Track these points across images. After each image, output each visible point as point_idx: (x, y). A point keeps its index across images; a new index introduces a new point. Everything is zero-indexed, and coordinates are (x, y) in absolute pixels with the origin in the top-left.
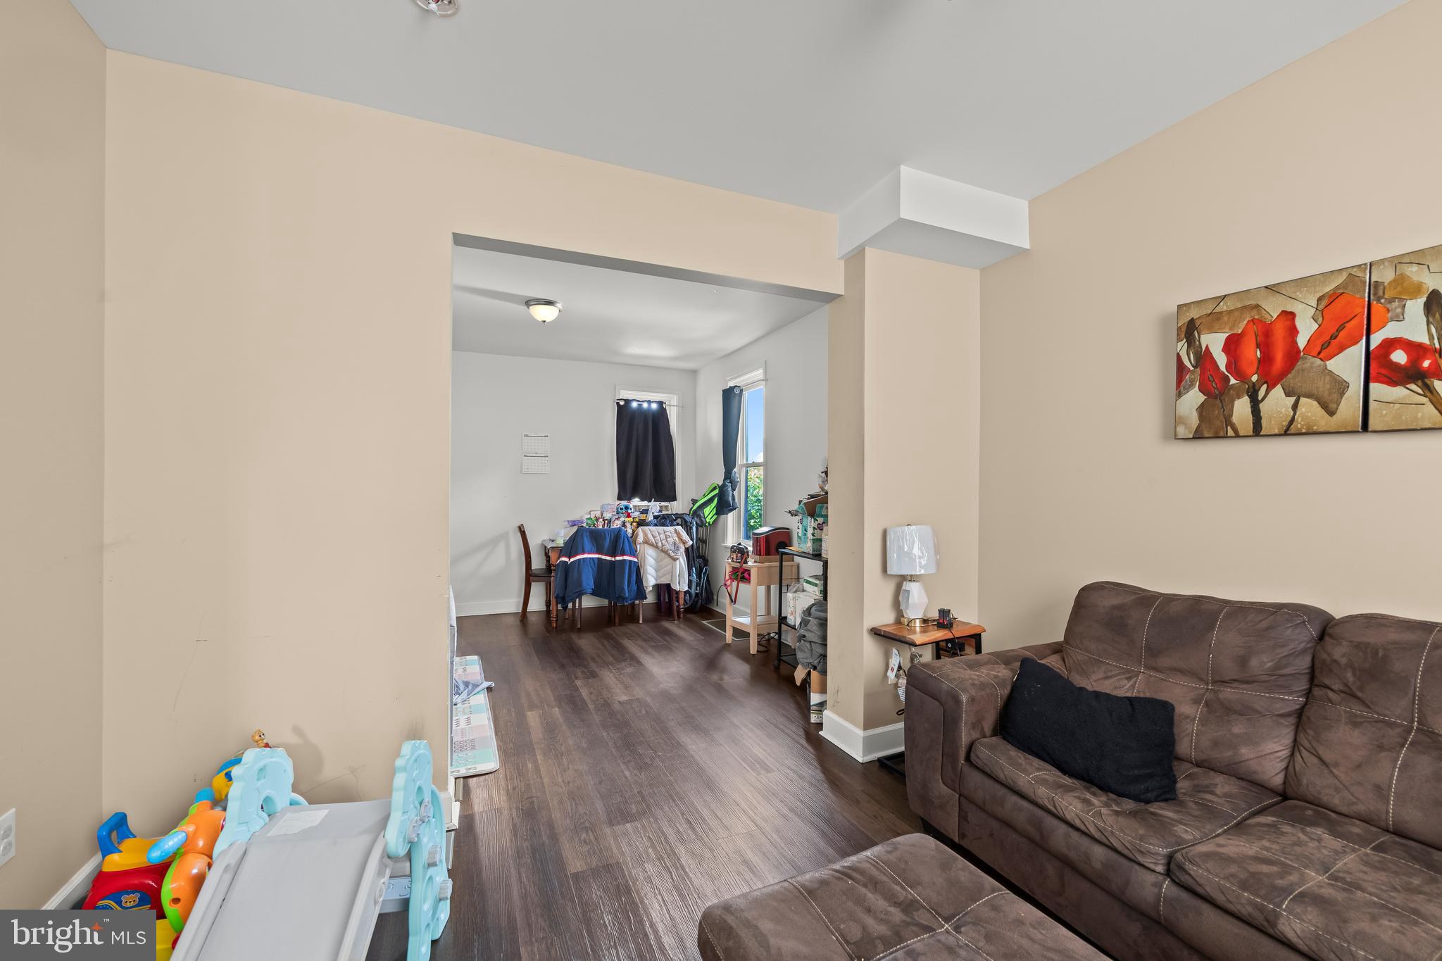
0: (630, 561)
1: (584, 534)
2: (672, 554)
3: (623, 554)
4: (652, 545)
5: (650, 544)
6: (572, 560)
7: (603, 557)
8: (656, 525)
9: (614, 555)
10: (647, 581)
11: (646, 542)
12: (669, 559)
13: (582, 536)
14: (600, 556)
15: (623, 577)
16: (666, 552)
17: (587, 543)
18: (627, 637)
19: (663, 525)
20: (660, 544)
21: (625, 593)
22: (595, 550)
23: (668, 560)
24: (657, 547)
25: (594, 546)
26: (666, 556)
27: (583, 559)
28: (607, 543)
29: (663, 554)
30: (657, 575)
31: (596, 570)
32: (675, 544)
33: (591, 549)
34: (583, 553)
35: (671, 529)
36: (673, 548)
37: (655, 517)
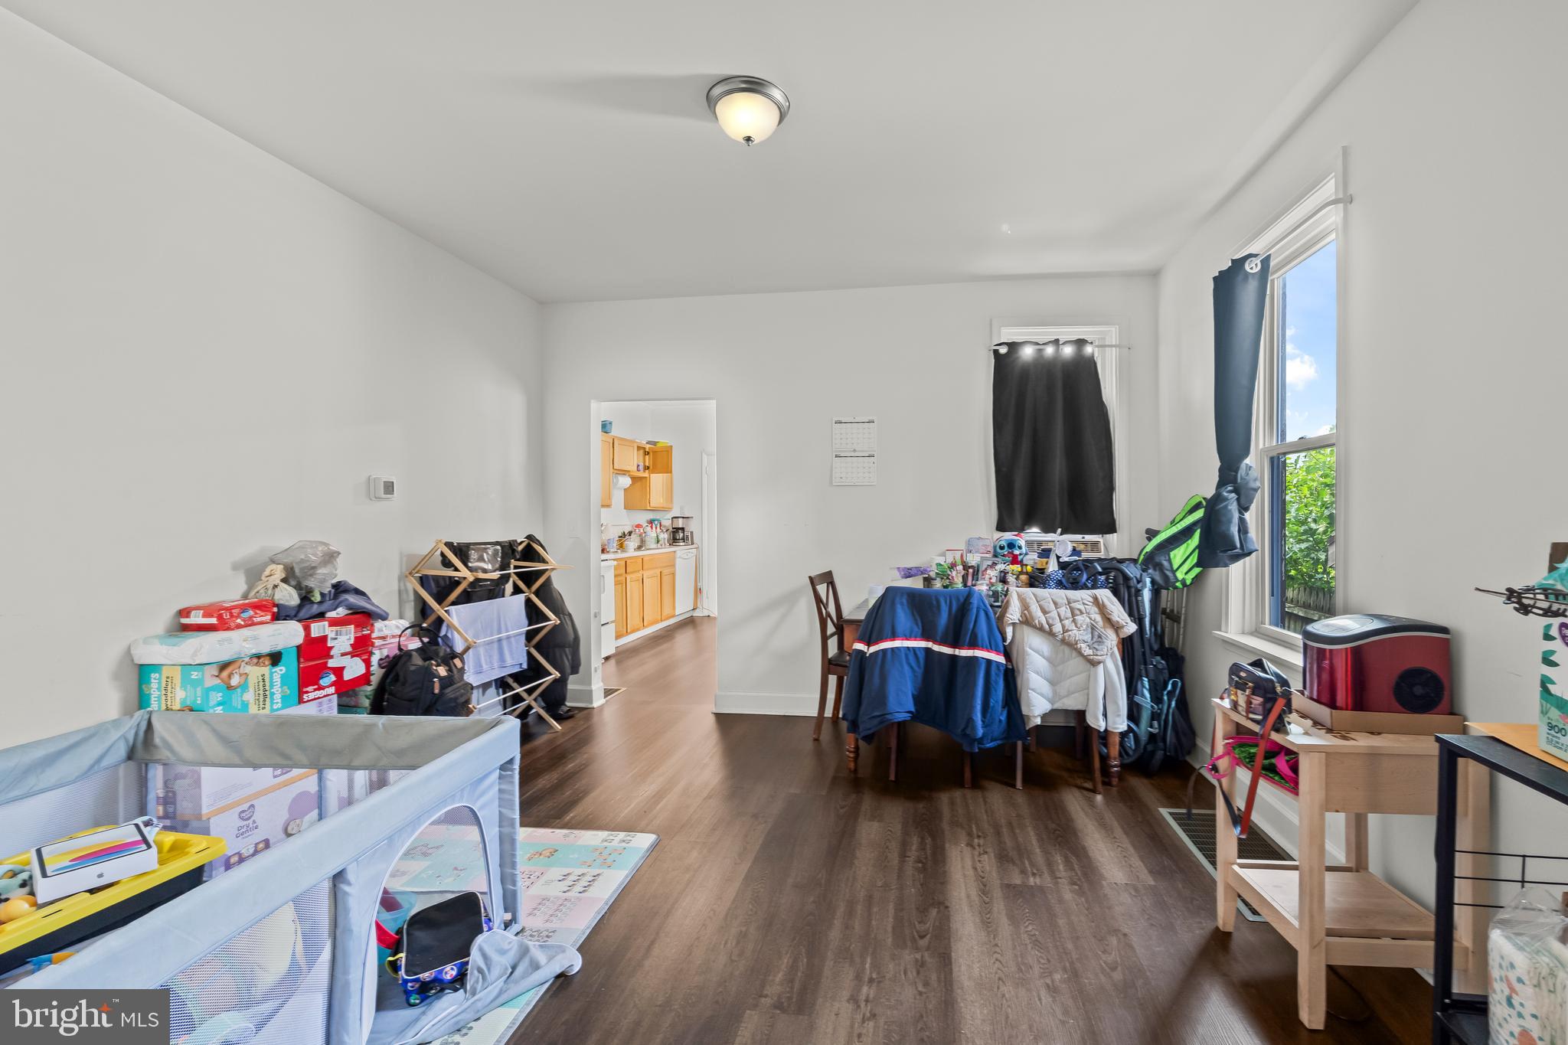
0: (989, 662)
1: (898, 600)
2: (1087, 652)
3: (973, 645)
4: (1041, 629)
5: (1034, 627)
6: (873, 649)
7: (936, 648)
8: (1060, 585)
9: (955, 645)
10: (1029, 705)
11: (1027, 621)
12: (1080, 660)
13: (893, 604)
14: (930, 645)
15: (973, 696)
16: (1072, 646)
17: (903, 617)
18: (970, 834)
19: (1075, 585)
20: (1058, 628)
21: (974, 728)
22: (920, 631)
23: (1075, 663)
24: (1051, 634)
25: (917, 624)
26: (1074, 654)
27: (892, 649)
28: (943, 619)
29: (1067, 650)
30: (1055, 693)
31: (920, 672)
32: (1093, 628)
33: (911, 632)
34: (893, 637)
35: (1084, 595)
36: (1088, 637)
37: (1063, 566)
